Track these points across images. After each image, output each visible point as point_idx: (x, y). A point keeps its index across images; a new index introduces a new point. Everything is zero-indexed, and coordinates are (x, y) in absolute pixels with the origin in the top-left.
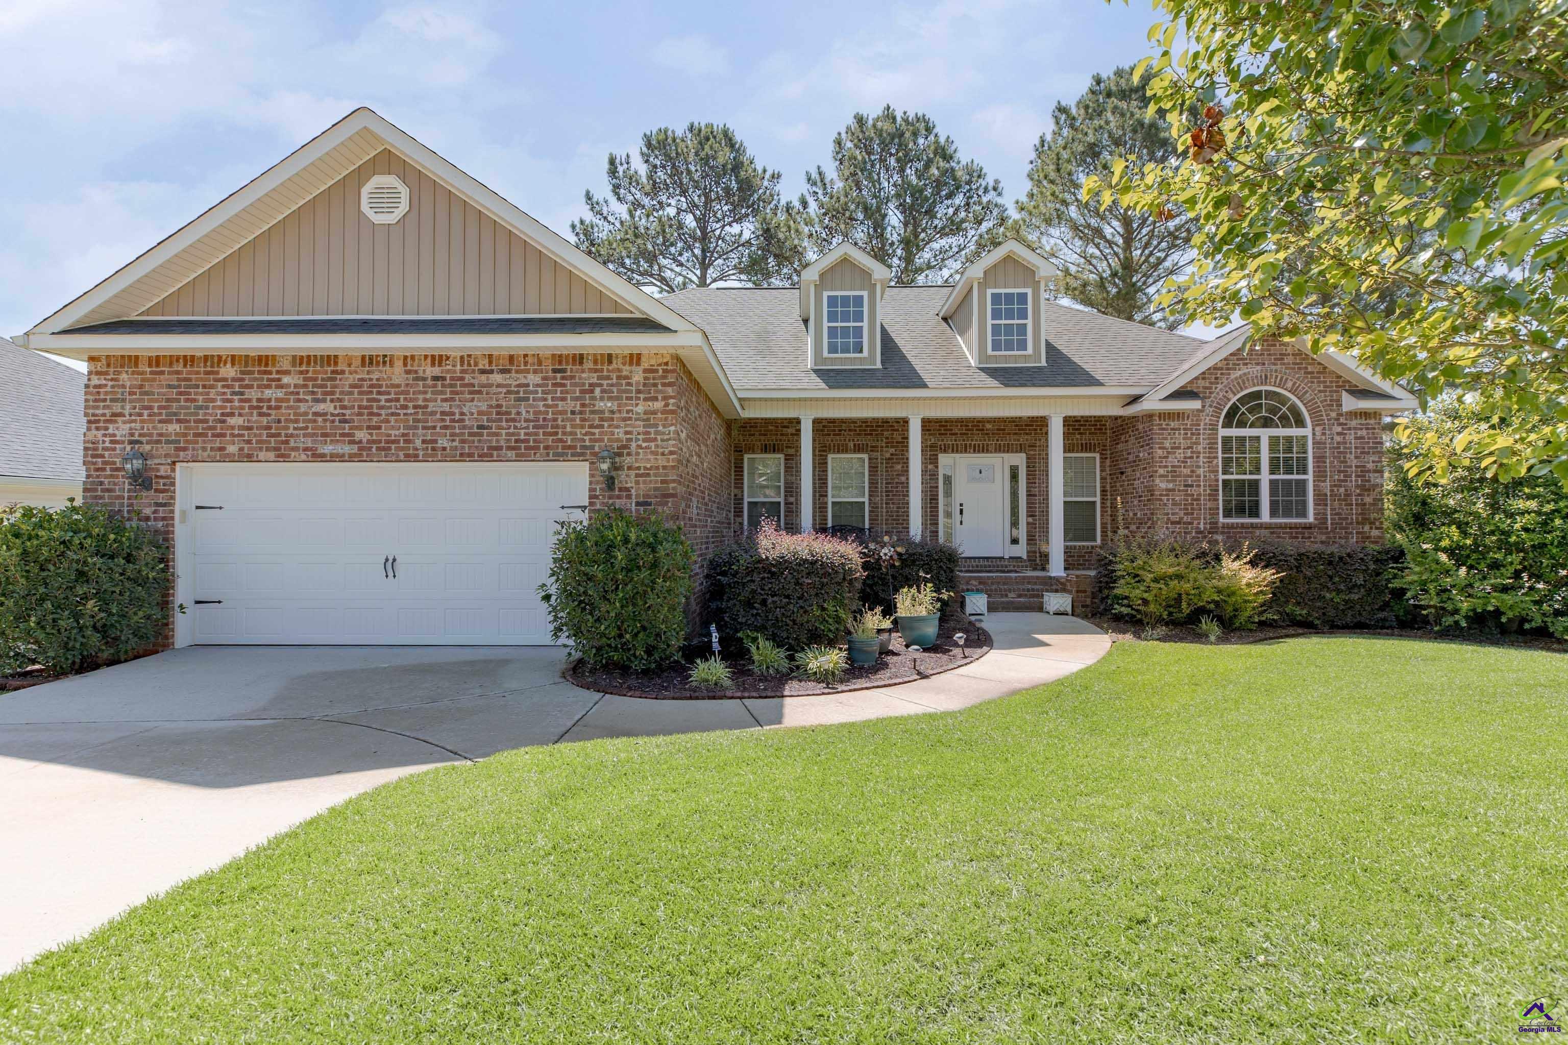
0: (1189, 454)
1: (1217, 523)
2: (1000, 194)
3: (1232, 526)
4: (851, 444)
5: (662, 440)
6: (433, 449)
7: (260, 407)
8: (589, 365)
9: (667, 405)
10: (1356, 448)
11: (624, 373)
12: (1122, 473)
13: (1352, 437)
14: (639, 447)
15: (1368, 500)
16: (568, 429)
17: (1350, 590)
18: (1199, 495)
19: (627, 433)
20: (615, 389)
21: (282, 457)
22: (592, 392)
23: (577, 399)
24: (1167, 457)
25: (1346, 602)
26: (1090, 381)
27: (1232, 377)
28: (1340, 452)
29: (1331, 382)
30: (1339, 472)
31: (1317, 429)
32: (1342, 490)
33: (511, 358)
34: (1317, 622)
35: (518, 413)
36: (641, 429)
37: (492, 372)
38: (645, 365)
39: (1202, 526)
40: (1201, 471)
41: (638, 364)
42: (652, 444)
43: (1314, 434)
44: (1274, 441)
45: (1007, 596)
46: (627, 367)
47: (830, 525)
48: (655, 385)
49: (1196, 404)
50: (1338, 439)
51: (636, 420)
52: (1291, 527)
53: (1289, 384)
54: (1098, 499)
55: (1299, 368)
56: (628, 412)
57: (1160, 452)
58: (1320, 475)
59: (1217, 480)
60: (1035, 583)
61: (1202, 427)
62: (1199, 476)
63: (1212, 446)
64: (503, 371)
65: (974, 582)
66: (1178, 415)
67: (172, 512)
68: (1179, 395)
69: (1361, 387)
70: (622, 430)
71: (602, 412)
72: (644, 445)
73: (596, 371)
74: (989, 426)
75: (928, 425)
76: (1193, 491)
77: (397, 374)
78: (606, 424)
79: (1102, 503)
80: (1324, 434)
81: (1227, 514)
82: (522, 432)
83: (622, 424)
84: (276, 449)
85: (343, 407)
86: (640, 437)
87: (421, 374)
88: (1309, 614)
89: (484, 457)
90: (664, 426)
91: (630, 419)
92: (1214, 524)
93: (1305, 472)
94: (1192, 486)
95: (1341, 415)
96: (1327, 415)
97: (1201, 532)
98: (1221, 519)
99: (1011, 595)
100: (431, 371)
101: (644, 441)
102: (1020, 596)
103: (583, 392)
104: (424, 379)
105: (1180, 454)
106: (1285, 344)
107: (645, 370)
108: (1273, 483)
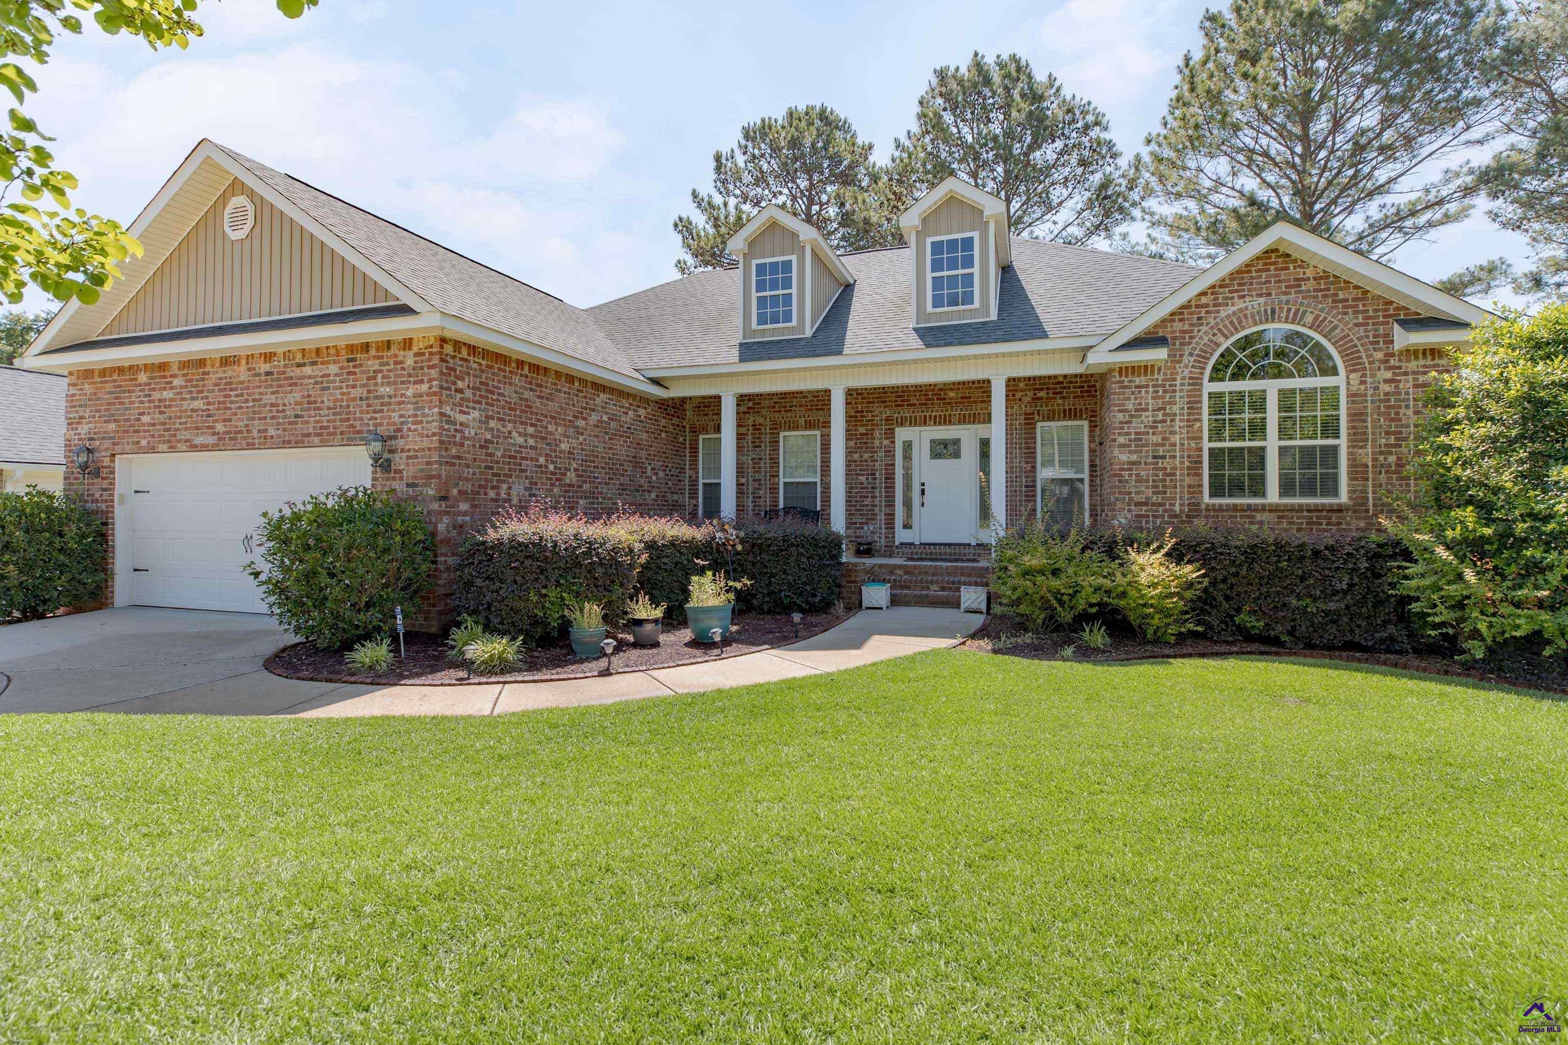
0: (1160, 418)
1: (1198, 504)
2: (1106, 129)
3: (1220, 509)
4: (802, 421)
5: (428, 422)
6: (265, 438)
7: (161, 406)
8: (373, 352)
9: (430, 388)
10: (1415, 400)
11: (400, 358)
13: (1410, 384)
14: (409, 429)
16: (358, 415)
18: (1174, 468)
19: (401, 416)
20: (392, 374)
21: (173, 449)
22: (375, 378)
23: (364, 386)
24: (1130, 422)
25: (1327, 613)
26: (1035, 332)
27: (1223, 314)
28: (1390, 405)
29: (1376, 311)
30: (1388, 433)
31: (1352, 376)
32: (1392, 459)
33: (318, 351)
34: (1284, 638)
35: (322, 402)
36: (411, 412)
37: (304, 365)
38: (415, 349)
39: (1177, 508)
40: (1176, 439)
41: (410, 349)
42: (419, 426)
43: (1348, 383)
44: (1285, 394)
45: (928, 588)
46: (402, 353)
47: (781, 506)
48: (422, 368)
49: (1159, 354)
50: (1387, 388)
51: (408, 403)
53: (1309, 319)
54: (1086, 476)
55: (1325, 296)
56: (402, 395)
57: (1120, 416)
58: (1358, 438)
59: (1200, 450)
60: (970, 575)
61: (1178, 382)
62: (1174, 445)
63: (1193, 406)
64: (313, 363)
65: (899, 572)
66: (1145, 369)
67: (113, 495)
68: (1135, 343)
69: (1424, 314)
70: (396, 414)
71: (382, 397)
72: (413, 427)
73: (378, 357)
74: (952, 394)
76: (1167, 463)
77: (241, 372)
78: (385, 408)
79: (1091, 481)
80: (1363, 382)
81: (1216, 491)
82: (325, 419)
83: (397, 408)
84: (169, 441)
85: (209, 404)
86: (411, 420)
87: (257, 371)
88: (1268, 627)
89: (299, 444)
90: (430, 408)
91: (403, 402)
92: (1195, 505)
93: (1336, 436)
94: (1164, 457)
95: (1393, 355)
96: (1368, 357)
97: (1176, 516)
98: (1206, 499)
99: (934, 587)
100: (264, 367)
101: (413, 423)
102: (942, 589)
103: (369, 379)
104: (259, 375)
105: (1147, 417)
106: (1303, 264)
107: (416, 355)
108: (1283, 451)
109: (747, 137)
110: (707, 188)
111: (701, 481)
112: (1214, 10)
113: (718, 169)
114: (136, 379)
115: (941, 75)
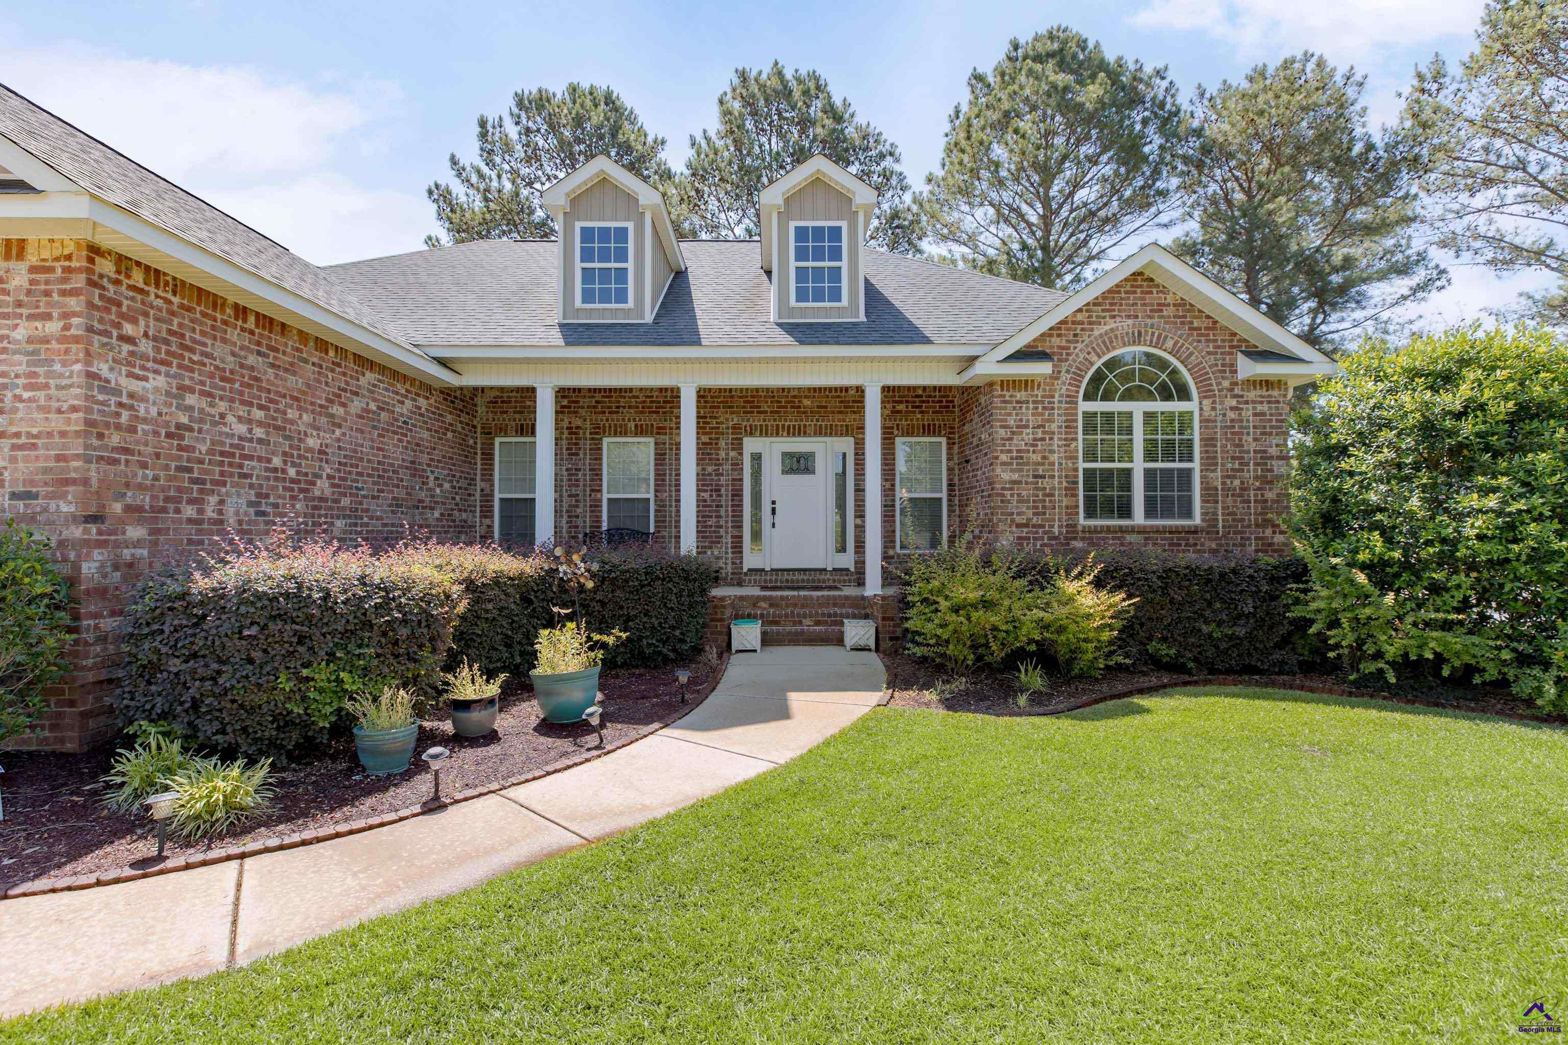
0: (1040, 435)
1: (1075, 526)
2: (897, 160)
3: (1095, 530)
4: (632, 425)
5: (59, 388)
9: (66, 328)
10: (1255, 427)
12: (967, 462)
13: (1250, 413)
14: (18, 398)
15: (1270, 495)
17: (1235, 620)
18: (1053, 488)
24: (1011, 439)
25: (1231, 638)
26: (916, 336)
27: (1096, 333)
28: (1235, 432)
29: (1223, 341)
30: (1233, 458)
31: (1205, 402)
32: (1237, 482)
34: (1191, 665)
36: (22, 369)
38: (32, 259)
39: (1056, 530)
40: (1055, 458)
41: (20, 256)
42: (41, 395)
43: (1201, 409)
44: (1149, 417)
45: (800, 623)
46: (2, 263)
47: (605, 526)
48: (47, 294)
49: (1043, 368)
50: (1232, 415)
51: (15, 352)
52: (1172, 531)
53: (1169, 344)
54: (944, 495)
55: (1182, 323)
56: (2, 339)
57: (1002, 432)
58: (1209, 463)
59: (1076, 470)
60: (843, 606)
61: (1056, 400)
62: (1053, 464)
63: (1070, 426)
65: (763, 604)
66: (1026, 384)
68: (1019, 356)
69: (1261, 348)
72: (26, 395)
74: (807, 402)
75: (703, 395)
76: (1046, 483)
79: (949, 500)
80: (1214, 409)
81: (1090, 514)
86: (21, 381)
88: (1179, 654)
90: (64, 364)
91: (5, 350)
92: (1072, 527)
93: (1190, 459)
94: (1043, 477)
95: (1236, 384)
96: (1218, 384)
97: (1055, 538)
98: (1082, 521)
99: (807, 622)
101: (26, 387)
102: (818, 623)
105: (1028, 435)
106: (1164, 290)
107: (33, 269)
108: (1148, 472)
109: (520, 103)
110: (471, 155)
111: (497, 496)
112: (980, 70)
113: (483, 135)
115: (743, 76)
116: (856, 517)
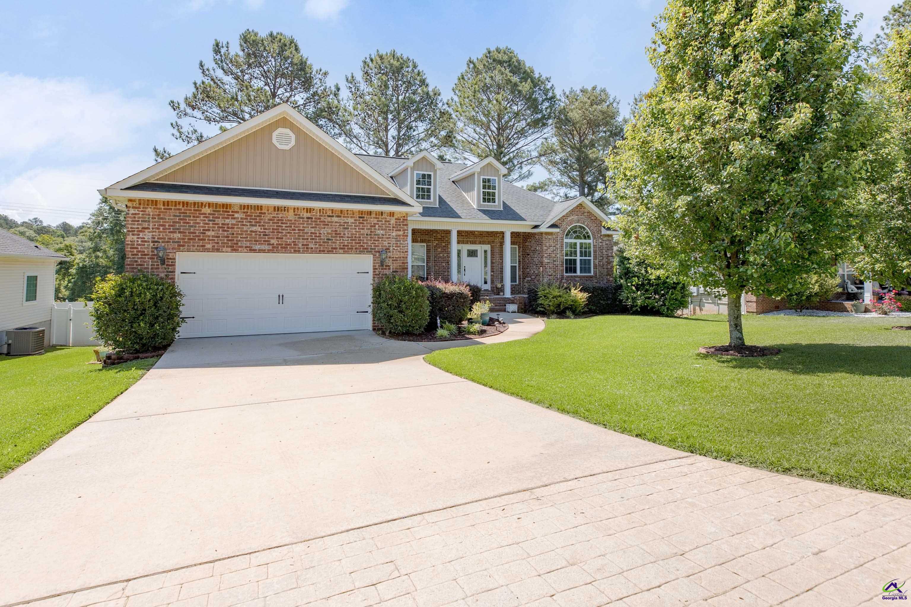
0: (555, 249)
3: (568, 276)
4: (422, 239)
5: (403, 247)
6: (307, 248)
7: (223, 228)
8: (373, 215)
9: (404, 233)
10: (606, 248)
11: (388, 220)
12: (528, 255)
14: (394, 249)
15: (609, 267)
16: (365, 241)
17: (607, 300)
18: (558, 265)
19: (388, 243)
20: (384, 226)
21: (235, 250)
22: (375, 226)
23: (369, 229)
24: (547, 250)
26: (522, 219)
27: (569, 220)
28: (601, 248)
29: (598, 224)
30: (600, 256)
31: (594, 240)
32: (602, 263)
33: (341, 211)
35: (344, 234)
36: (394, 242)
37: (333, 216)
38: (396, 217)
39: (558, 277)
40: (558, 255)
41: (393, 216)
42: (399, 248)
43: (593, 242)
44: (581, 244)
46: (389, 217)
48: (400, 225)
49: (557, 230)
50: (600, 244)
51: (393, 238)
52: (586, 277)
53: (586, 223)
54: (517, 265)
55: (589, 218)
56: (389, 235)
57: (545, 248)
58: (595, 258)
59: (563, 259)
60: (500, 300)
61: (559, 238)
62: (558, 257)
63: (562, 246)
64: (338, 216)
66: (551, 234)
67: (174, 275)
68: (552, 226)
70: (387, 242)
71: (379, 235)
73: (376, 218)
75: (460, 233)
76: (556, 263)
77: (291, 215)
78: (380, 240)
79: (519, 266)
80: (596, 242)
81: (566, 272)
82: (346, 242)
83: (387, 240)
84: (231, 247)
85: (265, 229)
86: (394, 245)
87: (301, 216)
88: (596, 309)
89: (329, 252)
90: (403, 241)
91: (390, 238)
92: (563, 276)
93: (590, 257)
94: (555, 261)
95: (601, 236)
96: (597, 236)
97: (558, 279)
98: (565, 274)
100: (306, 215)
101: (396, 247)
102: (499, 306)
103: (371, 226)
104: (303, 218)
105: (552, 249)
106: (585, 208)
107: (396, 219)
108: (581, 260)
114: (201, 211)
116: (491, 272)
